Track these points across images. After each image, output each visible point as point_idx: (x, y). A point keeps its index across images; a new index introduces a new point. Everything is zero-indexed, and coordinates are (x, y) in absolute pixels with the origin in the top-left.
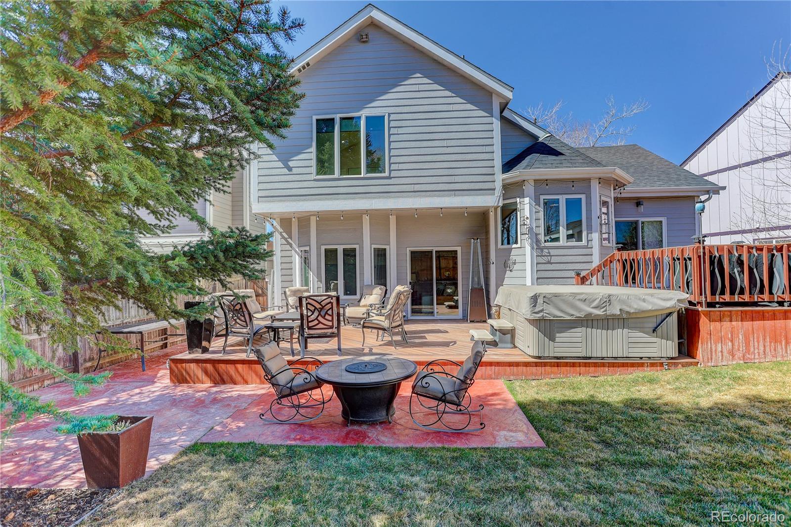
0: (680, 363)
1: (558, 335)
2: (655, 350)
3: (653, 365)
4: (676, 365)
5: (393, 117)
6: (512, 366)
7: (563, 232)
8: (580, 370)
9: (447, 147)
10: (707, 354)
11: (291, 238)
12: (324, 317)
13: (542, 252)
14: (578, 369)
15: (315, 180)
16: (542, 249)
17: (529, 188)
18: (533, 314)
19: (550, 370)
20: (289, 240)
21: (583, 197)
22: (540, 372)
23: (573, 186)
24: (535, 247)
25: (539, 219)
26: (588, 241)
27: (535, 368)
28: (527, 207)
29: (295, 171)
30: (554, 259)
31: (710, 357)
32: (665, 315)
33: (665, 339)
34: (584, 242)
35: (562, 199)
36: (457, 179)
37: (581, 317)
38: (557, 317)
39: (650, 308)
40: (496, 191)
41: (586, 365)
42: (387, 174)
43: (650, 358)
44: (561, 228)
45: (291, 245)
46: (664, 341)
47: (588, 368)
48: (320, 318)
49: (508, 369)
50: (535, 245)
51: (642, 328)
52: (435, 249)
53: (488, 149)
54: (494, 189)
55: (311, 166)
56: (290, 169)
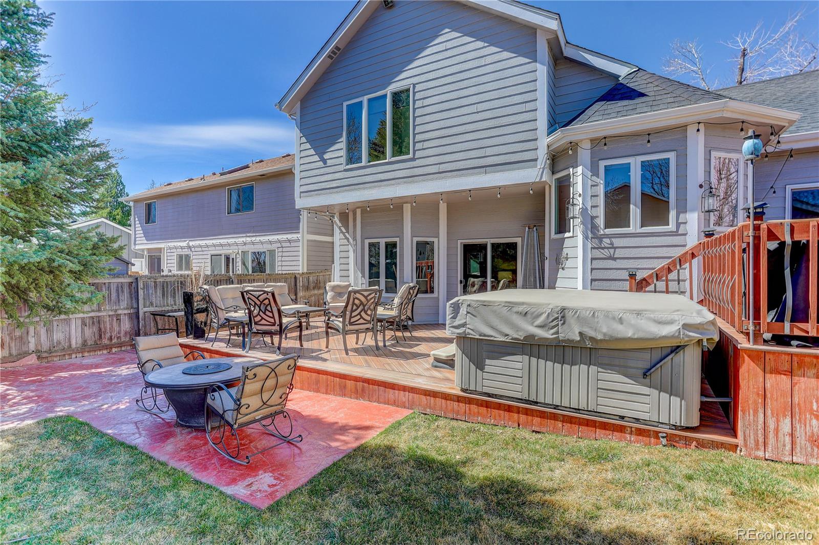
0: (697, 440)
1: (488, 362)
2: (646, 408)
3: (640, 432)
4: (687, 442)
5: (418, 88)
6: (429, 395)
7: (635, 212)
8: (519, 418)
9: (478, 112)
10: (756, 434)
11: (348, 232)
12: (265, 313)
13: (601, 242)
14: (516, 415)
15: (346, 170)
16: (600, 238)
17: (584, 154)
18: (451, 329)
19: (476, 410)
20: (346, 234)
21: (672, 156)
22: (463, 411)
23: (649, 141)
24: (590, 235)
25: (597, 196)
26: (678, 225)
27: (457, 403)
28: (580, 180)
29: (329, 162)
30: (619, 253)
31: (761, 440)
32: (669, 350)
33: (667, 392)
34: (670, 226)
35: (635, 164)
36: (489, 151)
37: (520, 340)
38: (485, 335)
39: (629, 335)
40: (539, 162)
41: (527, 412)
42: (411, 156)
43: (637, 420)
44: (631, 206)
45: (348, 239)
46: (664, 396)
47: (530, 418)
49: (423, 398)
50: (589, 233)
51: (626, 367)
52: (489, 242)
53: (530, 106)
54: (536, 160)
55: (342, 156)
56: (325, 161)
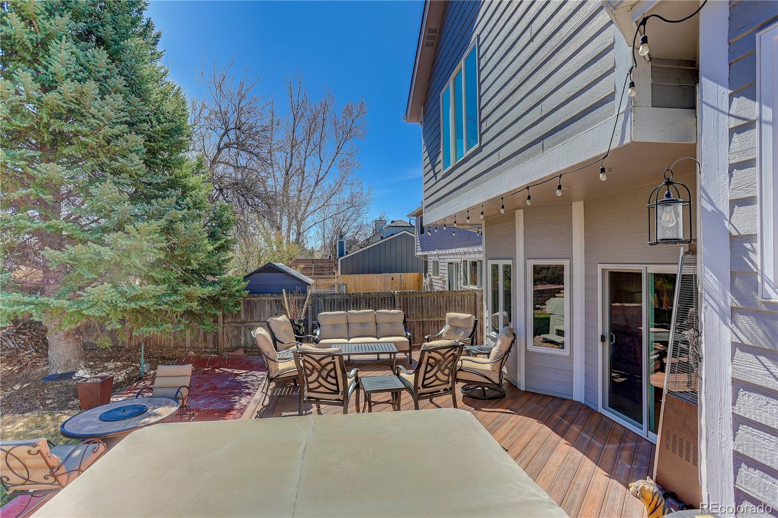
5: (482, 38)
9: (532, 39)
12: (325, 379)
15: (443, 177)
40: (617, 98)
42: (478, 144)
48: (320, 380)
52: (645, 270)
54: (612, 97)
55: (441, 161)
